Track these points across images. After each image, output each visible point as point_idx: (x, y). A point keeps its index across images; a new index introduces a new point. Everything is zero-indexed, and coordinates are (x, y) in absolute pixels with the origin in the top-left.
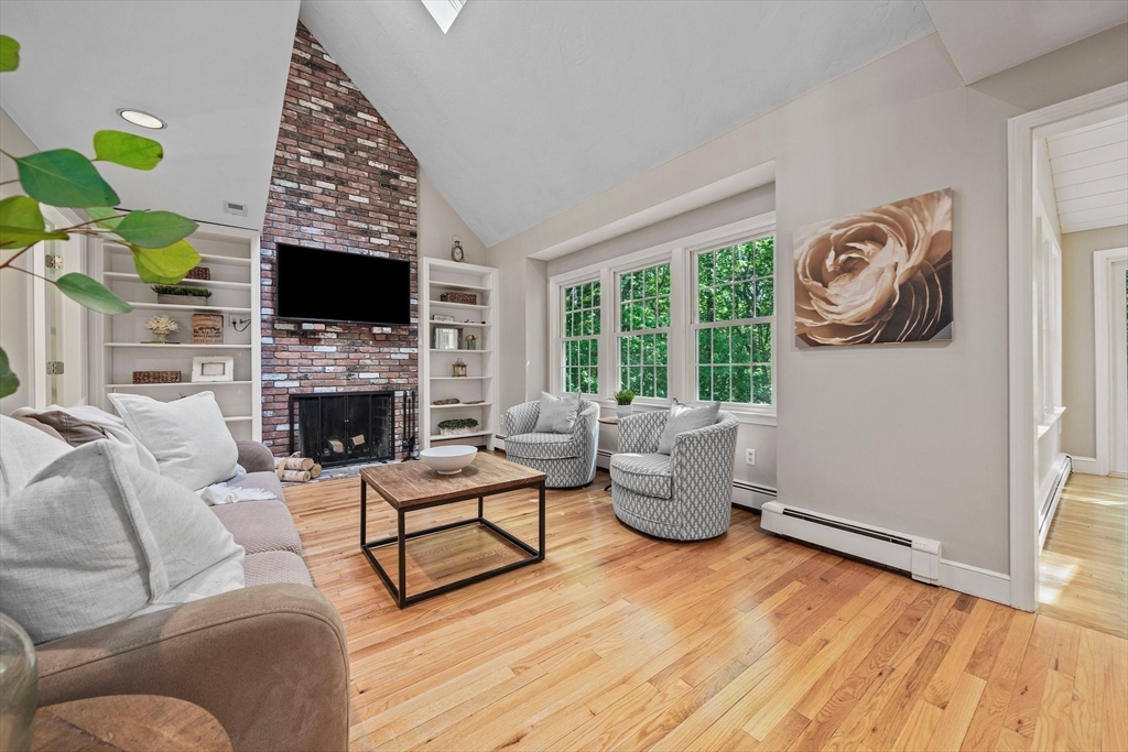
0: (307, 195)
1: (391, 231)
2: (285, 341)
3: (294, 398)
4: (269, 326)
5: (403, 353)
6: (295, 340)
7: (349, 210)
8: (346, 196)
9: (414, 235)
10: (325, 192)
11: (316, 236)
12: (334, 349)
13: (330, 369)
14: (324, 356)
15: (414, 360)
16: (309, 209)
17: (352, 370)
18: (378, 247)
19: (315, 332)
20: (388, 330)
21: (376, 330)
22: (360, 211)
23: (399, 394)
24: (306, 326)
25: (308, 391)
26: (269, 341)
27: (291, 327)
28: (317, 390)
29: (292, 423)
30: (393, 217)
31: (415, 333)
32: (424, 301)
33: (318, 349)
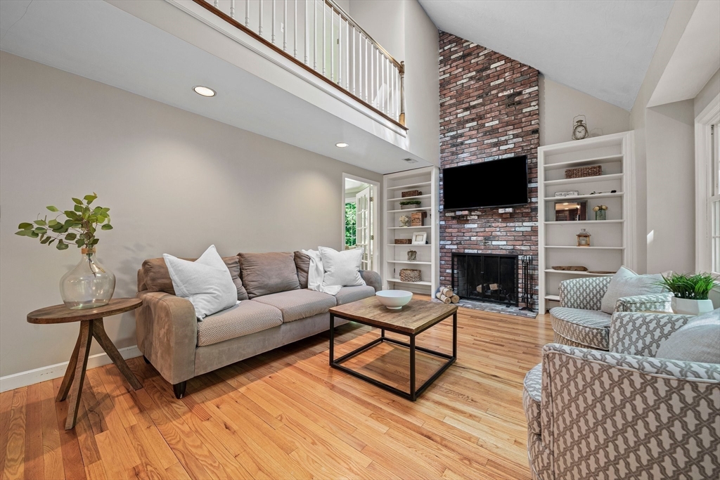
0: (461, 136)
1: (516, 136)
2: (450, 223)
3: (454, 255)
4: (442, 216)
5: (526, 226)
6: (455, 222)
7: (485, 134)
8: (483, 125)
9: (536, 131)
10: (471, 129)
11: (466, 158)
12: (476, 226)
13: (474, 238)
14: (470, 230)
15: (534, 231)
16: (462, 143)
17: (487, 239)
18: (506, 151)
19: (463, 216)
20: (510, 210)
21: (501, 211)
22: (493, 131)
23: (520, 257)
24: (459, 213)
25: (462, 251)
26: (443, 223)
27: (452, 214)
28: (467, 251)
29: (453, 269)
30: (515, 125)
31: (536, 209)
32: (541, 183)
33: (467, 226)
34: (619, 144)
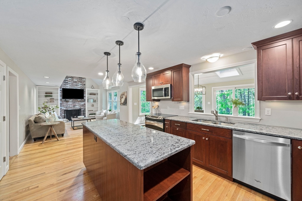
0: (67, 80)
1: (81, 84)
2: (63, 102)
3: (65, 110)
4: (61, 100)
5: (83, 103)
6: (65, 102)
7: (74, 82)
8: (73, 80)
9: (85, 85)
10: (70, 80)
11: (68, 87)
12: (71, 103)
13: (71, 106)
14: (70, 104)
15: (85, 104)
16: (67, 82)
17: (74, 106)
18: (79, 87)
19: (68, 101)
20: (80, 100)
21: (78, 100)
22: (75, 82)
23: (82, 110)
24: (67, 100)
25: (67, 109)
26: (61, 102)
27: (64, 100)
28: (68, 109)
29: (65, 114)
30: (81, 82)
31: (85, 100)
32: (86, 95)
33: (69, 103)
34: (97, 91)
